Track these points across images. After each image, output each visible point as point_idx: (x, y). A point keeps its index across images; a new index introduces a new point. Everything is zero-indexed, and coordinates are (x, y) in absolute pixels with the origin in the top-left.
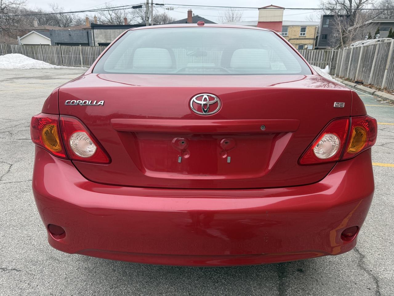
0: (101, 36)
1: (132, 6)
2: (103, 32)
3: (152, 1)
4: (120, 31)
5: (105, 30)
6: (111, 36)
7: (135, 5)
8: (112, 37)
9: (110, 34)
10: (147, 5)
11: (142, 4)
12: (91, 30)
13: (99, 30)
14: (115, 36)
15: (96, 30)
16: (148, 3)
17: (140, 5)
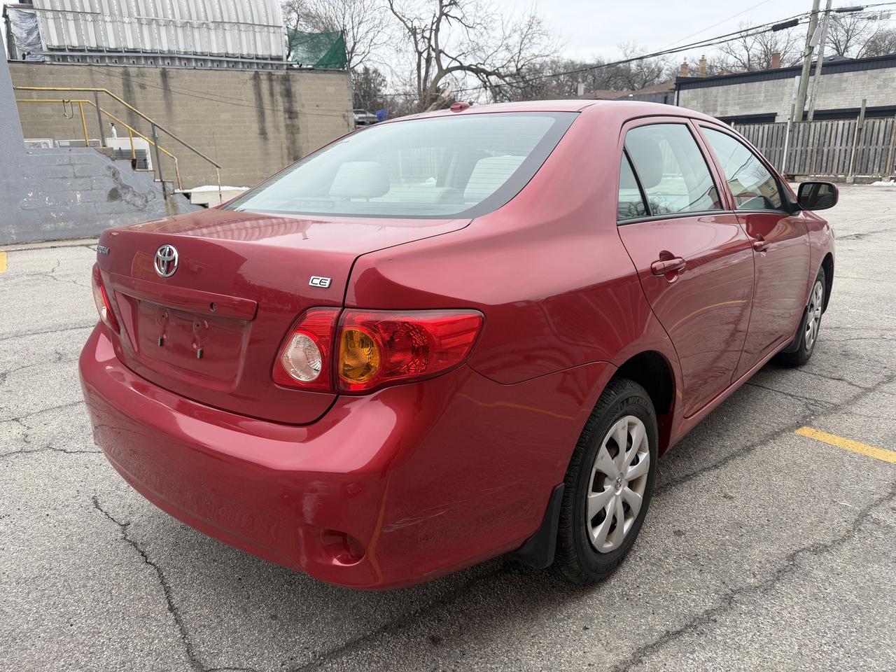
0: (694, 103)
1: (772, 25)
2: (699, 93)
3: (828, 5)
4: (740, 88)
5: (706, 89)
6: (717, 101)
7: (779, 23)
8: (719, 103)
9: (716, 97)
10: (813, 16)
11: (798, 18)
12: (674, 93)
13: (691, 90)
14: (726, 100)
15: (686, 91)
16: (815, 13)
17: (793, 19)
